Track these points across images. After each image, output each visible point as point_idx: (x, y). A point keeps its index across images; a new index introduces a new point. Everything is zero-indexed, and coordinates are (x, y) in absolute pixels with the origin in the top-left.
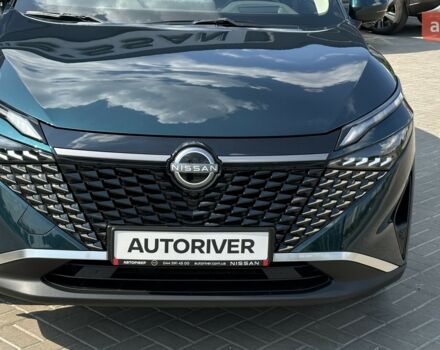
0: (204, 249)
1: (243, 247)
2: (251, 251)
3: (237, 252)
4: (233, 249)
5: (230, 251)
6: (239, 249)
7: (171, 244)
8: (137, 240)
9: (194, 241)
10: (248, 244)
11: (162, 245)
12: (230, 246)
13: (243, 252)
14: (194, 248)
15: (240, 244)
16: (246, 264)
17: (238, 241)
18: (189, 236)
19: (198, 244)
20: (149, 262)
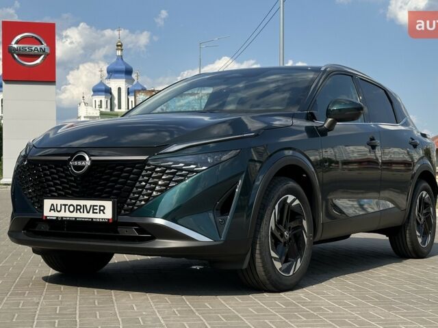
0: (82, 210)
1: (100, 210)
2: (104, 213)
3: (97, 213)
4: (95, 211)
5: (93, 213)
6: (98, 211)
7: (67, 207)
8: (53, 205)
9: (77, 205)
10: (102, 208)
11: (63, 207)
12: (94, 209)
13: (100, 213)
14: (77, 209)
15: (98, 208)
16: (101, 220)
17: (97, 206)
18: (75, 202)
19: (79, 207)
20: (57, 217)
